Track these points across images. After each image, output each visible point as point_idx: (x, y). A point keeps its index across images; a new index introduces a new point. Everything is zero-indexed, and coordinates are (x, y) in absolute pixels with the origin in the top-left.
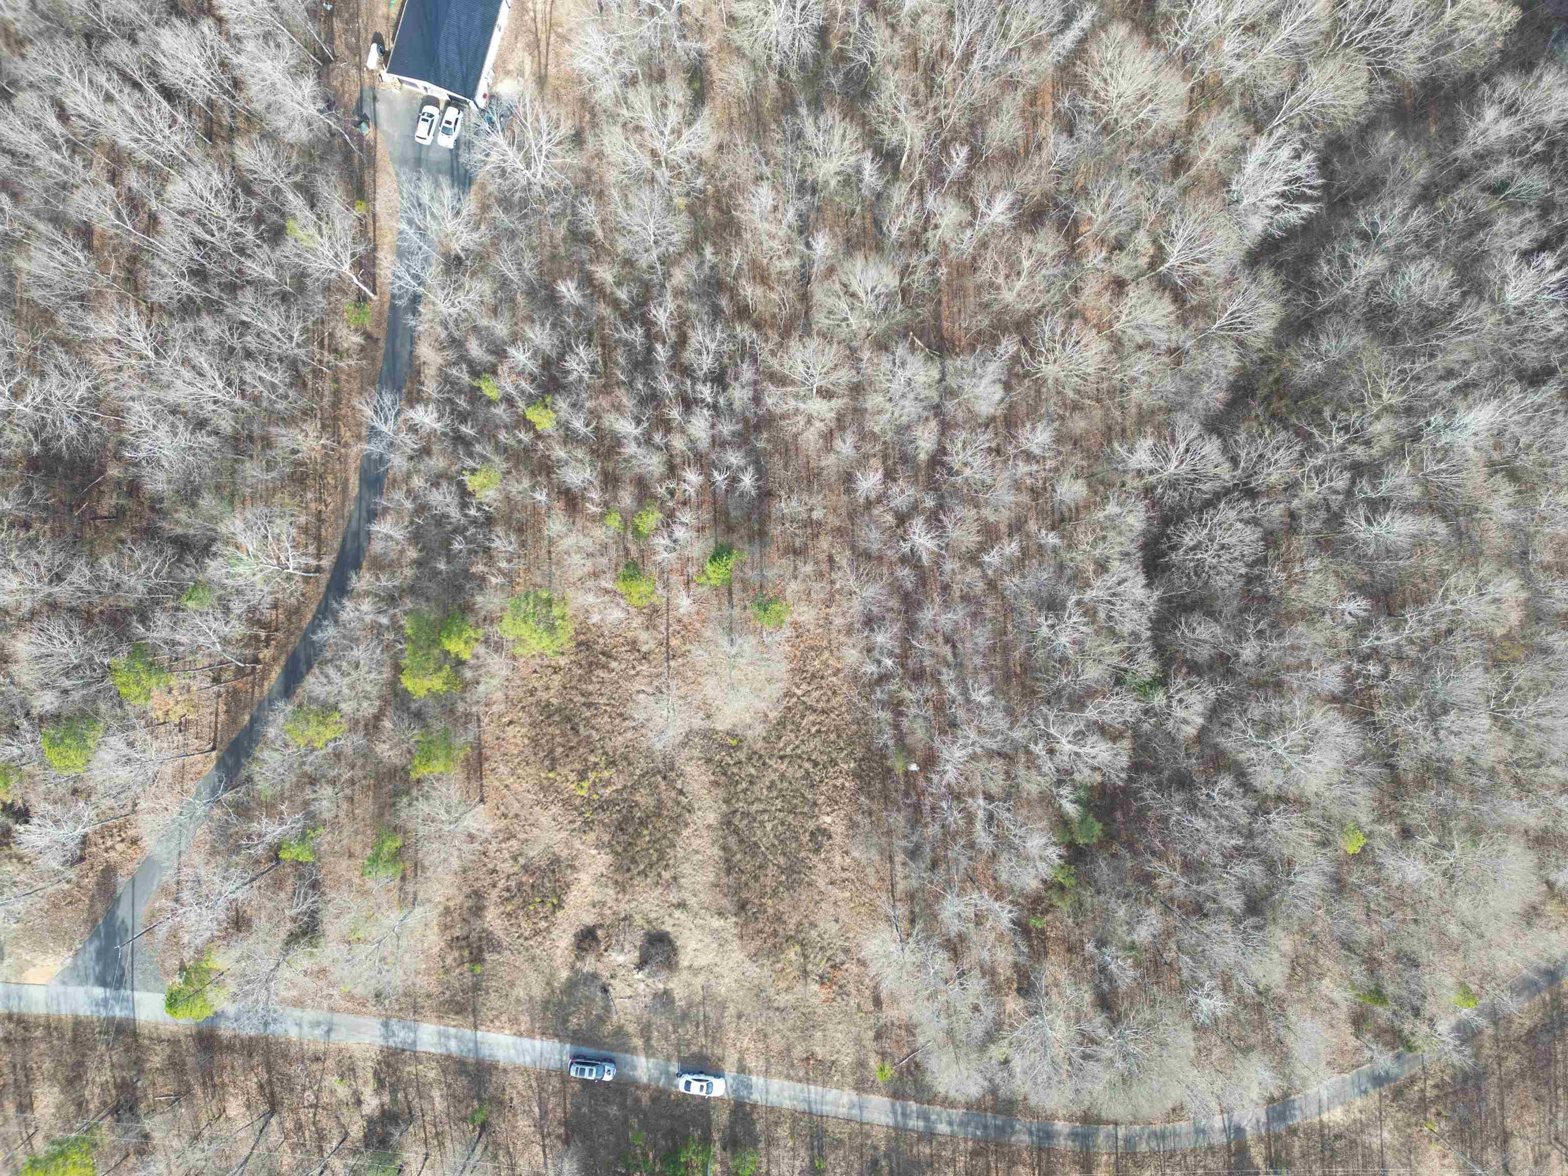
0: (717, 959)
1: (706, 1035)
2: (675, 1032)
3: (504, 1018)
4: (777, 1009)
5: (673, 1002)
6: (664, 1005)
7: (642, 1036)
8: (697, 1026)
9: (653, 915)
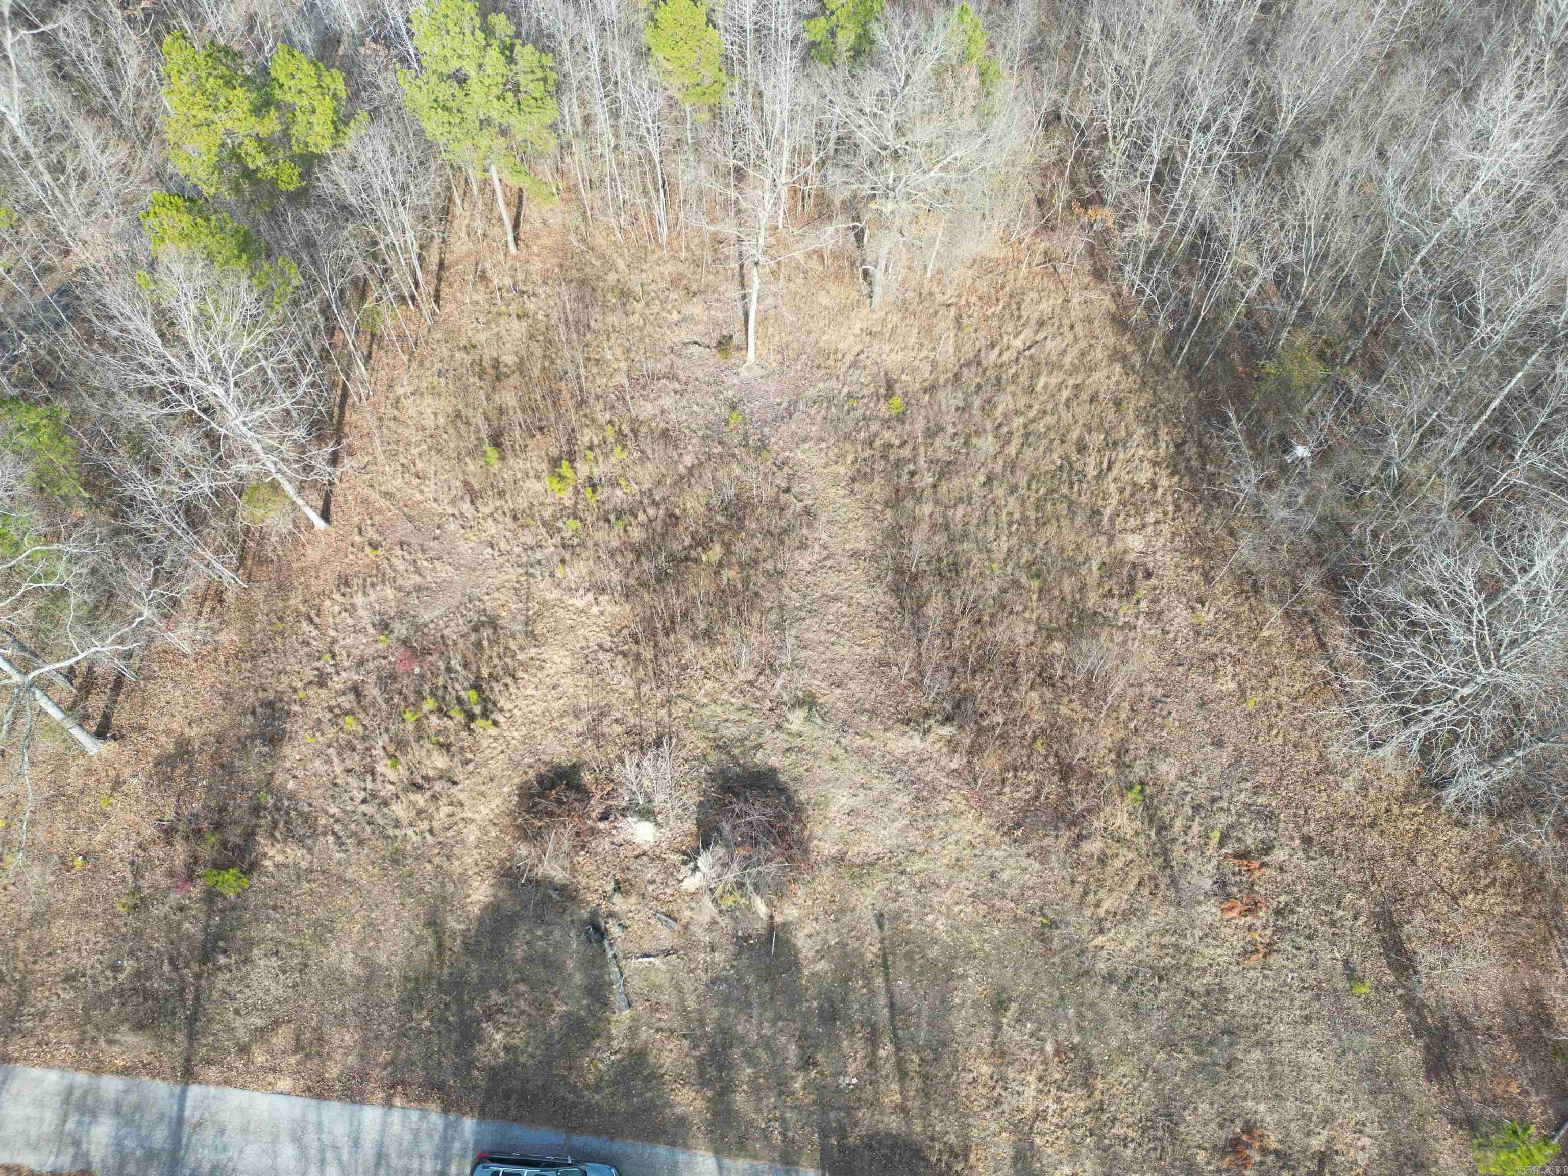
0: (913, 836)
1: (903, 1074)
2: (807, 1063)
3: (282, 1038)
4: (1110, 978)
5: (794, 964)
6: (768, 975)
7: (704, 1082)
8: (873, 1041)
9: (731, 731)
